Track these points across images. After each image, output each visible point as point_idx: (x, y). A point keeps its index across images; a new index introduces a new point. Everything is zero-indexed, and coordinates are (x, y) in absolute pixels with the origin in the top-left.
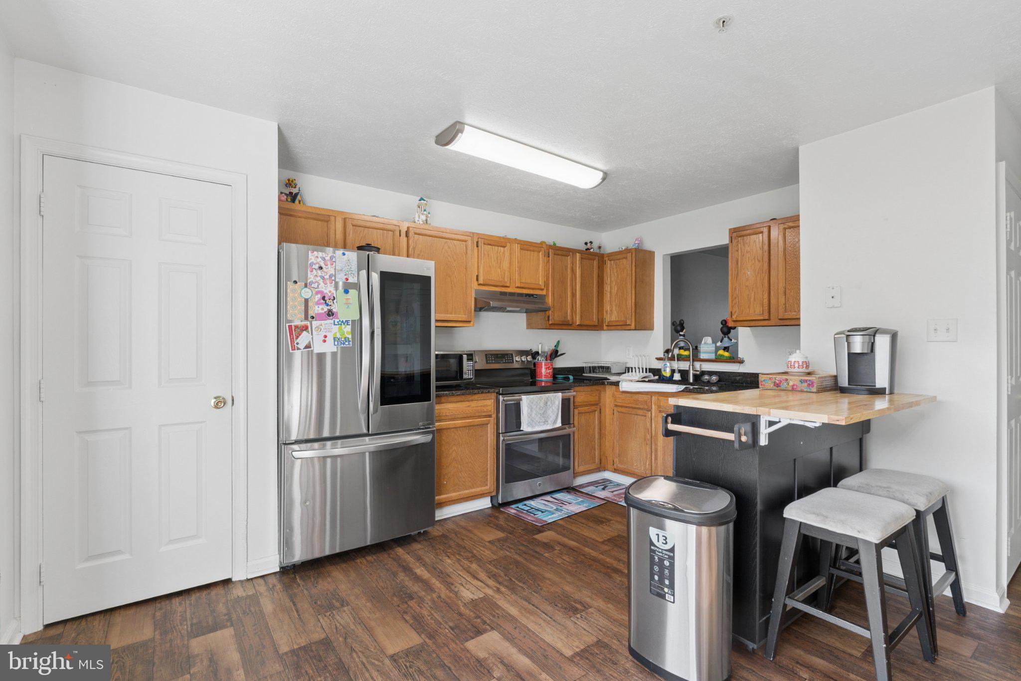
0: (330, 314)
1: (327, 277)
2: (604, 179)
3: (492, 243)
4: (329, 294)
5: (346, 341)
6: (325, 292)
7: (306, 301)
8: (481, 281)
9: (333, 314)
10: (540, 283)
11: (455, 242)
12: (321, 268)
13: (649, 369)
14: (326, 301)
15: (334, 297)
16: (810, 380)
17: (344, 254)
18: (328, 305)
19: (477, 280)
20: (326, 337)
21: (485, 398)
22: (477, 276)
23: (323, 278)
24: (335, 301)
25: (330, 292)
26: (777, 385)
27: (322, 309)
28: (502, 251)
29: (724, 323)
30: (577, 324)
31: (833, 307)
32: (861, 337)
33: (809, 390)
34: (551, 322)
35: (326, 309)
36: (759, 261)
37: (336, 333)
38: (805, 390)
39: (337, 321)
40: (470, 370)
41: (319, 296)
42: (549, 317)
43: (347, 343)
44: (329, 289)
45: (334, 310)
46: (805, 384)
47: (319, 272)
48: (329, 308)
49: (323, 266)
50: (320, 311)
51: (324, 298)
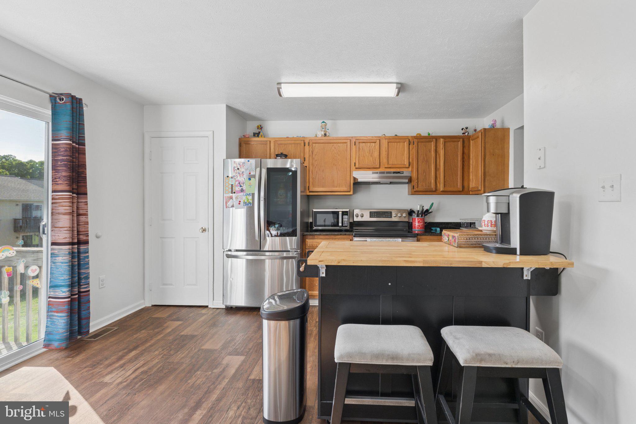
0: (242, 191)
1: (241, 173)
3: (365, 141)
4: (242, 181)
5: (249, 204)
6: (240, 180)
7: (232, 185)
8: (357, 166)
9: (243, 191)
10: (405, 163)
11: (339, 144)
12: (238, 169)
14: (240, 184)
15: (244, 183)
17: (249, 161)
18: (241, 186)
19: (355, 166)
20: (240, 202)
22: (355, 163)
23: (239, 173)
24: (244, 184)
25: (242, 180)
27: (239, 188)
30: (441, 190)
31: (540, 168)
34: (415, 190)
35: (240, 188)
37: (244, 200)
39: (245, 194)
40: (346, 221)
41: (237, 182)
42: (414, 186)
43: (249, 205)
45: (244, 189)
47: (238, 170)
48: (242, 188)
49: (239, 168)
50: (238, 190)
51: (239, 183)
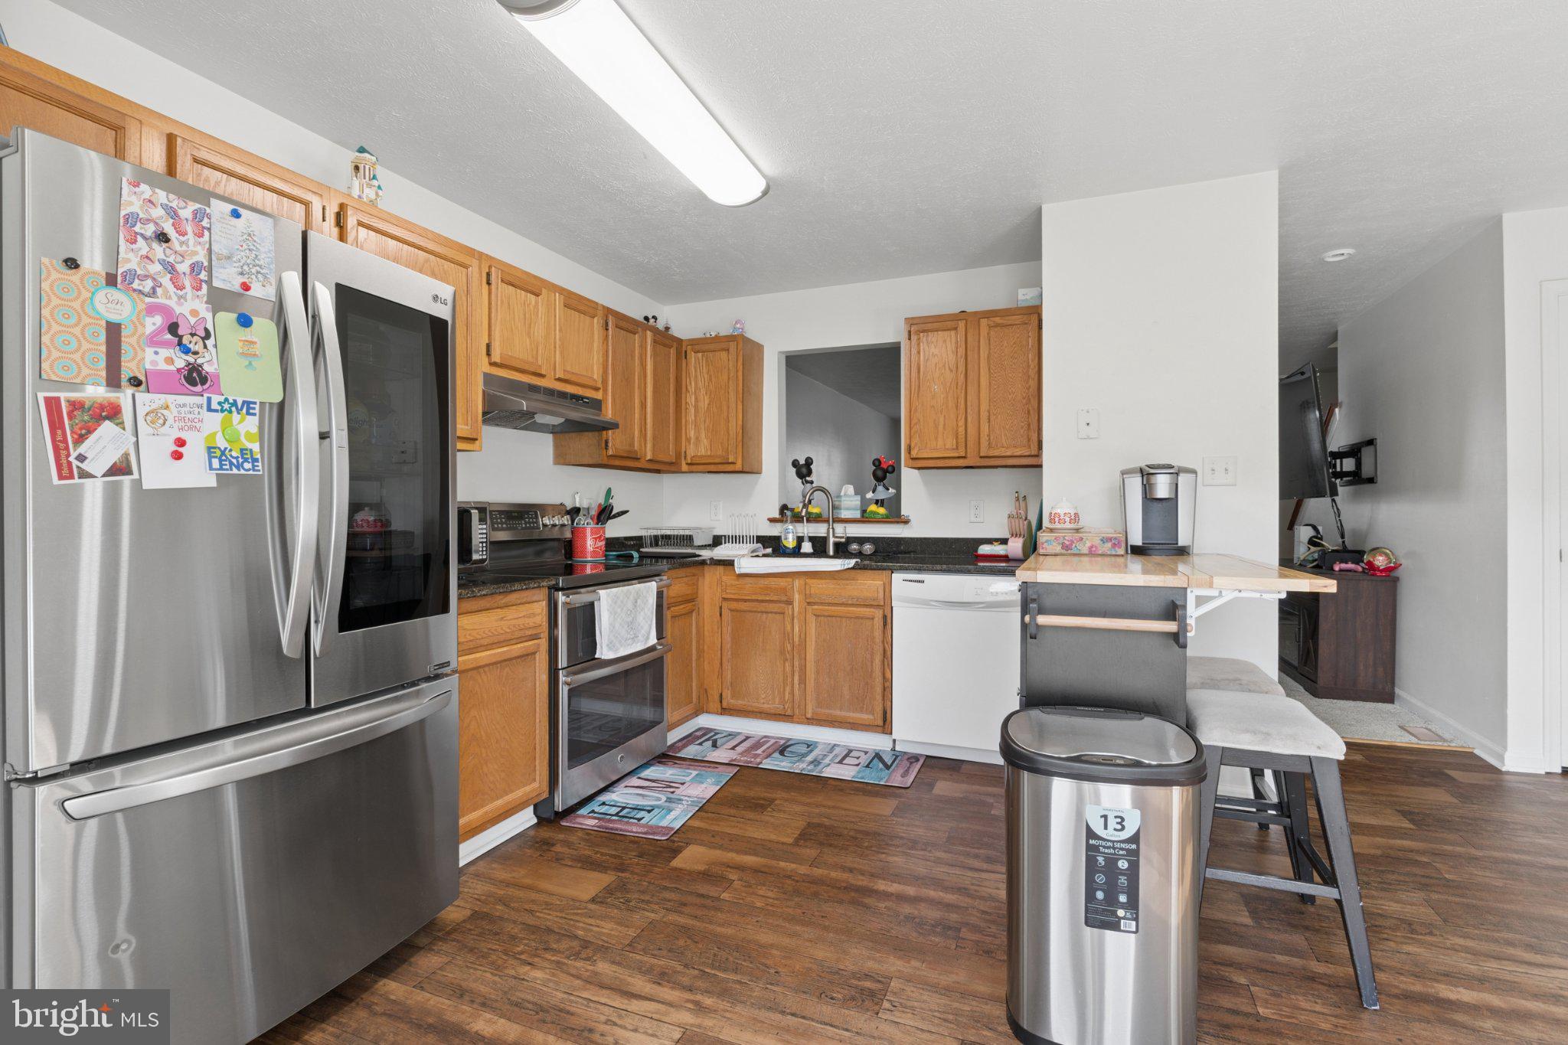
0: (195, 377)
1: (183, 268)
2: (765, 193)
3: (516, 282)
4: (193, 320)
5: (246, 460)
6: (178, 310)
7: (114, 331)
8: (496, 357)
9: (204, 380)
11: (445, 263)
12: (163, 238)
13: (757, 536)
14: (181, 337)
15: (206, 330)
16: (1115, 538)
18: (186, 351)
19: (488, 354)
20: (181, 443)
21: (529, 600)
22: (488, 346)
23: (170, 268)
24: (210, 343)
25: (194, 313)
26: (1066, 547)
27: (169, 361)
28: (533, 302)
29: (877, 463)
30: (648, 457)
31: (1088, 438)
32: (1168, 475)
33: (1114, 553)
34: (610, 452)
35: (181, 361)
36: (951, 371)
37: (213, 435)
38: (1109, 553)
39: (216, 399)
40: (482, 543)
41: (158, 320)
42: (607, 442)
43: (247, 466)
44: (192, 307)
45: (208, 369)
46: (1109, 545)
47: (159, 249)
48: (191, 359)
49: (169, 228)
50: (163, 366)
51: (173, 328)
